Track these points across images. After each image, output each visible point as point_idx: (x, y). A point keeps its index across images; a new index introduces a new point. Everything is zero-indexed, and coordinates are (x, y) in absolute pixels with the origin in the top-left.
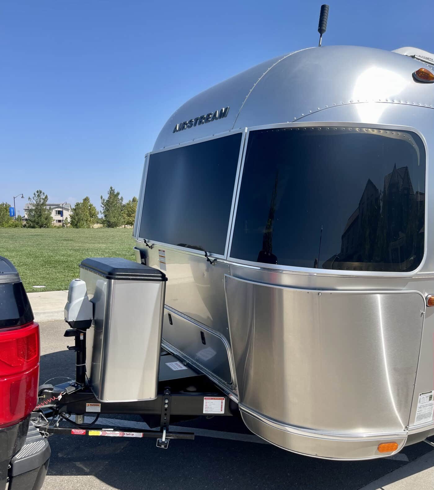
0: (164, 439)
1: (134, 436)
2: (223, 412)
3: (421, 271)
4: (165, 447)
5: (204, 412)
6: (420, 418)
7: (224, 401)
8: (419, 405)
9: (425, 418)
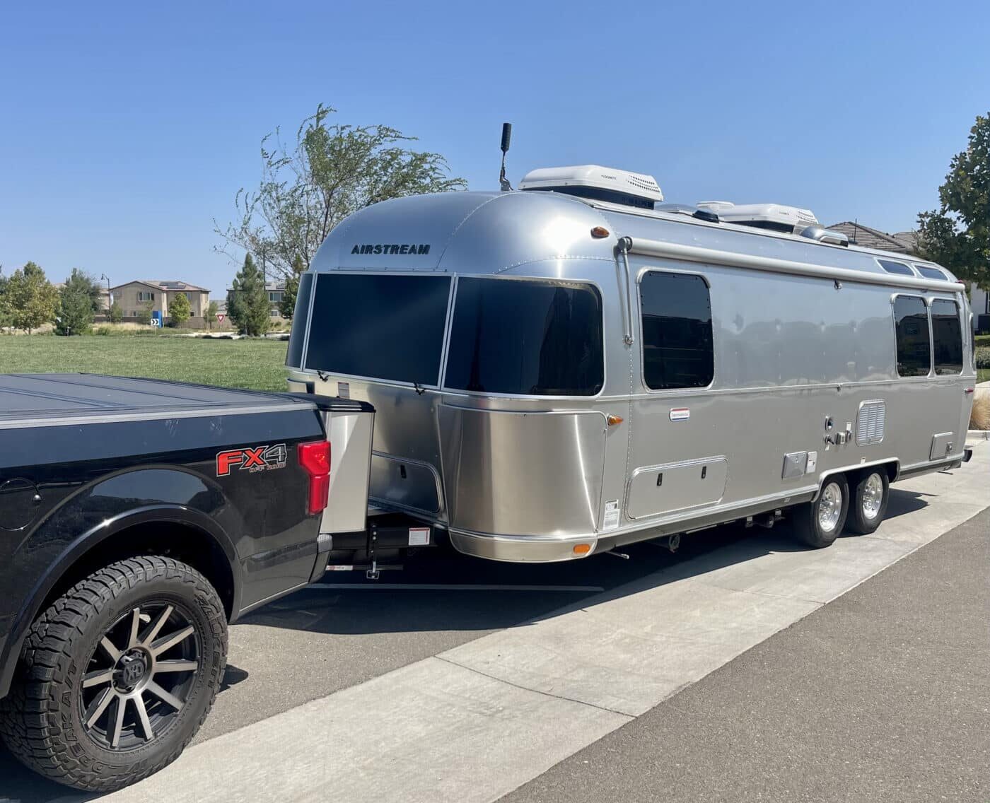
0: (374, 571)
1: (344, 569)
2: (428, 543)
3: (602, 395)
4: (376, 577)
5: (410, 544)
6: (608, 523)
7: (429, 532)
8: (606, 512)
9: (612, 524)
